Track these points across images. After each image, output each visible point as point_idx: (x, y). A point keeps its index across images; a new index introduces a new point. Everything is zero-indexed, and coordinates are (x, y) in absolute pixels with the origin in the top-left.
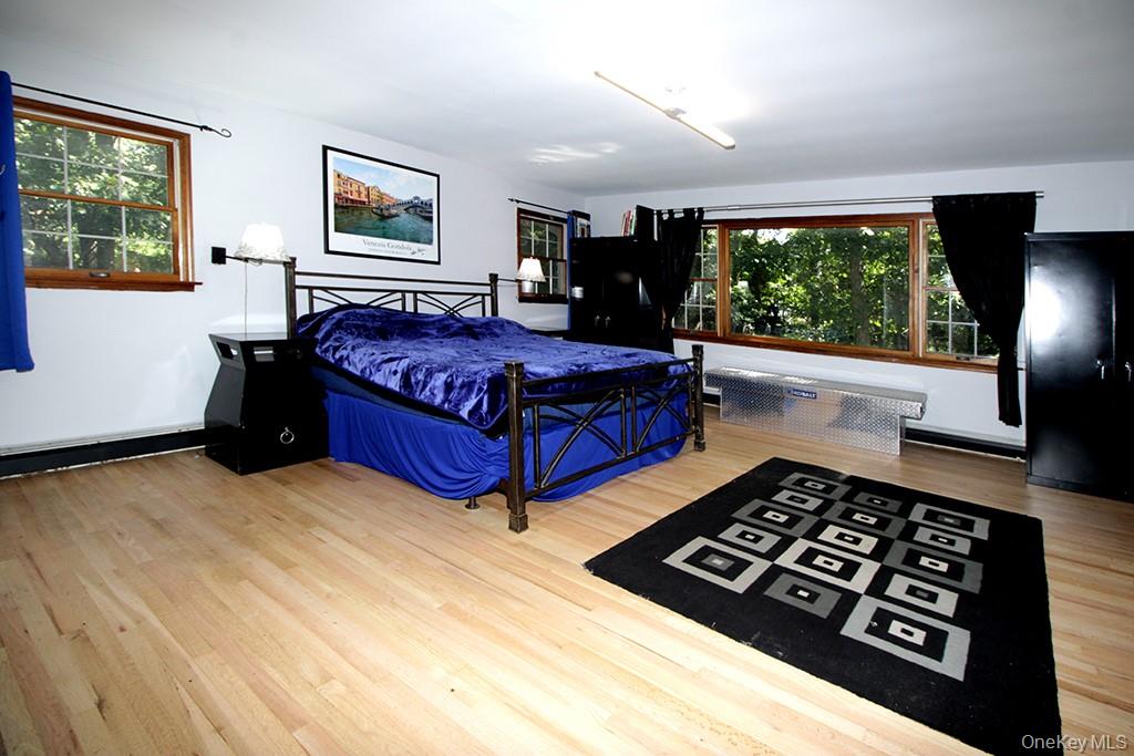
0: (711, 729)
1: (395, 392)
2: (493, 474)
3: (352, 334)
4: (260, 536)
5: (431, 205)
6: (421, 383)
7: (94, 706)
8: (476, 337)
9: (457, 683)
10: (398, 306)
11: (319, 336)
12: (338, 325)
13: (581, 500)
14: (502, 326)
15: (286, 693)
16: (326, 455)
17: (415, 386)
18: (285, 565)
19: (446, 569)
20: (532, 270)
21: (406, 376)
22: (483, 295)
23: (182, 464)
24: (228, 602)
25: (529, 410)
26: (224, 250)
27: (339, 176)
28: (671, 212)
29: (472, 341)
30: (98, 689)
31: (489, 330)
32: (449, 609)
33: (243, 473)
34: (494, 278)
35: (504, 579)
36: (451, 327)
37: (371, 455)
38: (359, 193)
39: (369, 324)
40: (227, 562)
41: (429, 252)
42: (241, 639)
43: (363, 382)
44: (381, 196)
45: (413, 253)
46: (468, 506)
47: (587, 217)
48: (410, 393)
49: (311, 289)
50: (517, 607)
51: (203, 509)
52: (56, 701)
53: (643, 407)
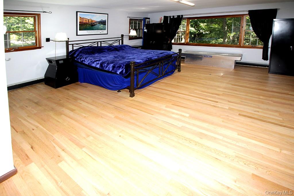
0: (185, 140)
1: (98, 68)
2: (126, 85)
3: (84, 54)
4: (64, 104)
5: (106, 21)
6: (106, 66)
7: (31, 148)
8: (118, 51)
9: (121, 134)
10: (96, 45)
11: (75, 56)
12: (81, 52)
13: (147, 88)
14: (125, 47)
15: (79, 140)
16: (78, 81)
17: (104, 67)
18: (72, 110)
19: (114, 108)
20: (133, 33)
21: (101, 65)
22: (119, 40)
23: (39, 87)
24: (59, 120)
25: (136, 71)
26: (49, 38)
27: (81, 18)
28: (173, 16)
29: (117, 52)
30: (31, 144)
31: (122, 48)
32: (116, 117)
33: (56, 88)
34: (122, 36)
35: (130, 109)
36: (111, 49)
37: (90, 81)
38: (86, 21)
39: (89, 51)
40: (57, 111)
41: (105, 32)
42: (64, 129)
43: (89, 66)
44: (92, 21)
45: (100, 33)
46: (118, 92)
47: (149, 19)
48: (102, 68)
49: (73, 44)
50: (134, 116)
51: (48, 98)
52: (20, 148)
53: (165, 65)
